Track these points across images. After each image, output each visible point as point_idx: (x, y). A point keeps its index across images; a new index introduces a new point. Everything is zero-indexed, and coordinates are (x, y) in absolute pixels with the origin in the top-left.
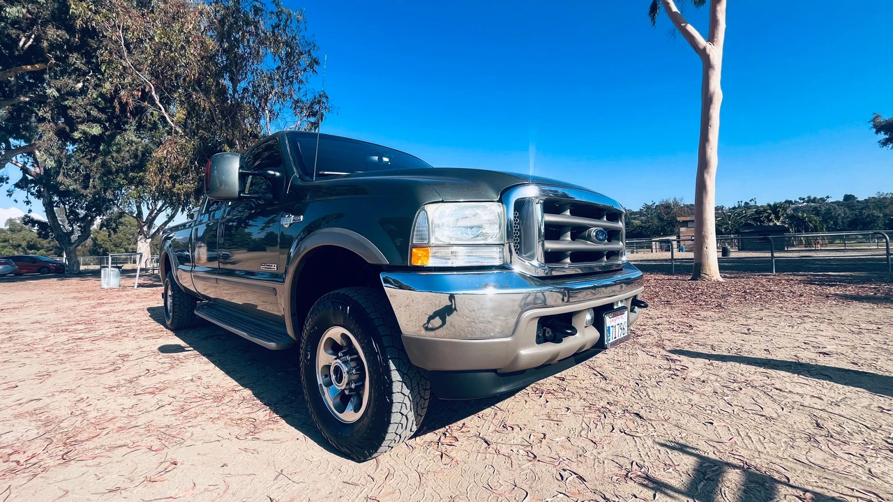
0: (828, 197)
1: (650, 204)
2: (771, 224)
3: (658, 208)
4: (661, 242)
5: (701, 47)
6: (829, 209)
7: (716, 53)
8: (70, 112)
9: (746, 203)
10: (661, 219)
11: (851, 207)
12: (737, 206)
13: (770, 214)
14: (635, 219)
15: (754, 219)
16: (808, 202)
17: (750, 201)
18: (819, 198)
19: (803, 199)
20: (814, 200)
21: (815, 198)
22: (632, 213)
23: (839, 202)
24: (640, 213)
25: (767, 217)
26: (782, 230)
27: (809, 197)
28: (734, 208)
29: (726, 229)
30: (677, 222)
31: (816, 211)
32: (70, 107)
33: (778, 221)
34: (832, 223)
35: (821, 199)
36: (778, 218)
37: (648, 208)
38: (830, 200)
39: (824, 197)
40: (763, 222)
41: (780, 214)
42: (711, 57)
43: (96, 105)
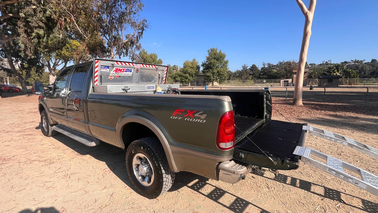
0: (364, 60)
1: (282, 61)
2: (335, 74)
3: (285, 64)
4: (285, 81)
5: (305, 12)
6: (363, 67)
7: (311, 15)
8: (30, 23)
9: (326, 62)
10: (286, 70)
11: (373, 66)
12: (322, 64)
13: (335, 69)
14: (274, 69)
15: (328, 72)
16: (355, 62)
17: (329, 61)
18: (360, 60)
19: (353, 61)
20: (358, 62)
21: (358, 60)
22: (273, 66)
23: (369, 63)
24: (277, 66)
25: (333, 71)
26: (339, 77)
27: (355, 60)
28: (320, 65)
29: (314, 76)
30: (293, 72)
31: (357, 68)
32: (30, 22)
33: (338, 73)
34: (363, 73)
35: (361, 61)
36: (338, 71)
37: (281, 63)
38: (365, 62)
39: (362, 60)
40: (331, 73)
41: (339, 69)
42: (309, 17)
43: (41, 21)
